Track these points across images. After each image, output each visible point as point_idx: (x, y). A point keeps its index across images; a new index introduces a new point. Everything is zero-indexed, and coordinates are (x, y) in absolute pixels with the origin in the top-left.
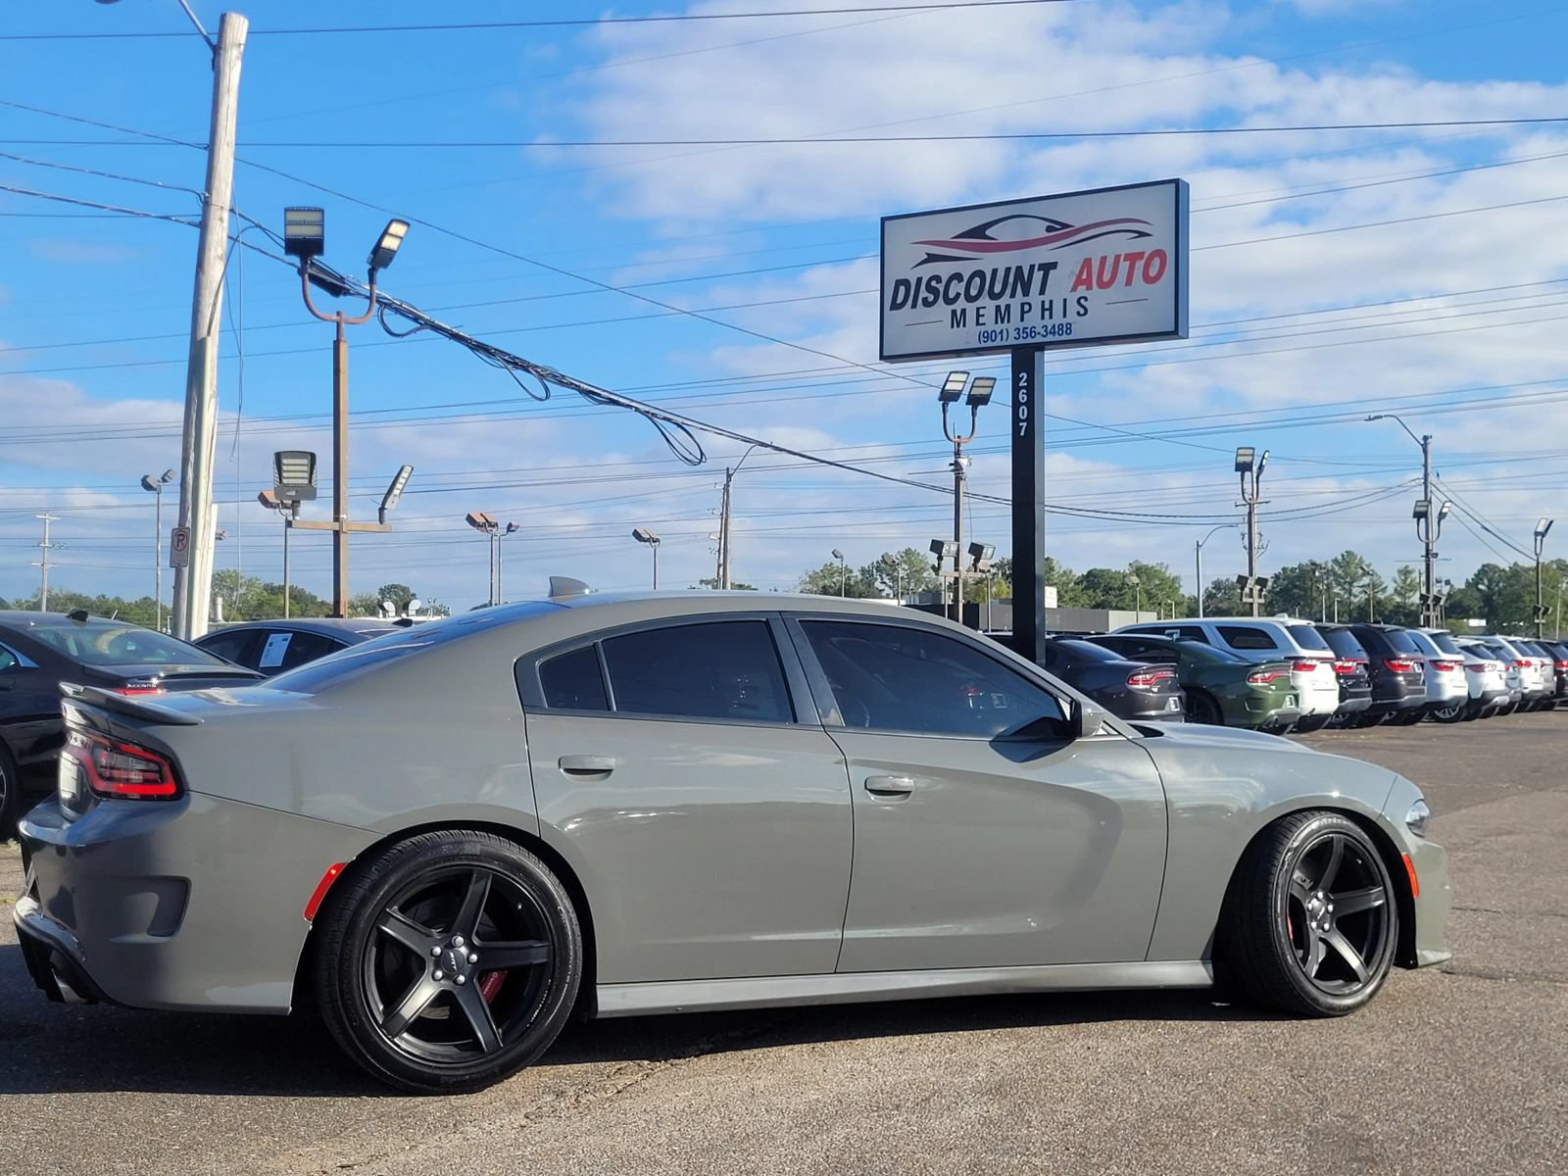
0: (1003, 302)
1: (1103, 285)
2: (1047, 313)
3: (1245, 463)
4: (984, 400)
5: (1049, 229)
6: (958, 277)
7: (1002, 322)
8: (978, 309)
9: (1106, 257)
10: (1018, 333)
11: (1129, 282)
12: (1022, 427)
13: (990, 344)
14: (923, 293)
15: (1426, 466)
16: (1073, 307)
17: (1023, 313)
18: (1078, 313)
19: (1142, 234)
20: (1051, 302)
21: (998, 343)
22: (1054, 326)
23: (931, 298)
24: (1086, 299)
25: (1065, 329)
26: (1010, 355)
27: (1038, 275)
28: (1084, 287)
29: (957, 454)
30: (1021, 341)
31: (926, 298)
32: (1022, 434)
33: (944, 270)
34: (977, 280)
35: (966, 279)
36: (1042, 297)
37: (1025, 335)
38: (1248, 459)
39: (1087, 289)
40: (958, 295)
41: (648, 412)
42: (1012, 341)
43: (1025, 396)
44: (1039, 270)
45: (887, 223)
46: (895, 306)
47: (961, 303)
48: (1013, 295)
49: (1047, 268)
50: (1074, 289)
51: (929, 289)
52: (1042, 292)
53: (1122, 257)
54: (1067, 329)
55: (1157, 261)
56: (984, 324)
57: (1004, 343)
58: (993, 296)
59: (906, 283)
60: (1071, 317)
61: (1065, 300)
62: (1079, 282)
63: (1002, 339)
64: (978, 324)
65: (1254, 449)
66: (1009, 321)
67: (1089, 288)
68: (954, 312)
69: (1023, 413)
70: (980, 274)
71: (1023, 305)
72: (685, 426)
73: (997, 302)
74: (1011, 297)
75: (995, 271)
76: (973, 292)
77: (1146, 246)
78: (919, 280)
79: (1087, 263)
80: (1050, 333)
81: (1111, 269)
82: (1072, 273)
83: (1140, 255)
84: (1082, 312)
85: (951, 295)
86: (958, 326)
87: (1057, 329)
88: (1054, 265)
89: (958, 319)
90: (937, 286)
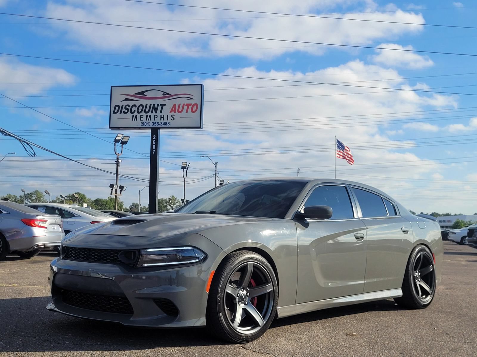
0: (149, 114)
1: (179, 112)
2: (162, 119)
3: (184, 166)
4: (125, 143)
5: (163, 94)
6: (135, 106)
7: (148, 120)
8: (141, 116)
9: (180, 104)
10: (153, 124)
11: (187, 112)
12: (153, 151)
13: (144, 126)
14: (124, 109)
15: (216, 171)
16: (170, 118)
17: (155, 118)
18: (172, 119)
19: (191, 99)
20: (163, 115)
21: (147, 126)
22: (164, 122)
23: (126, 111)
24: (174, 116)
25: (167, 124)
26: (151, 130)
27: (160, 108)
28: (174, 112)
29: (118, 158)
30: (154, 126)
31: (125, 111)
32: (154, 153)
33: (131, 103)
34: (141, 107)
35: (137, 107)
36: (161, 114)
37: (155, 124)
38: (185, 165)
39: (174, 113)
40: (135, 111)
41: (19, 139)
42: (151, 126)
43: (155, 142)
44: (160, 106)
45: (113, 88)
46: (114, 113)
47: (136, 114)
48: (152, 112)
49: (163, 106)
50: (171, 112)
51: (126, 108)
52: (161, 112)
53: (185, 105)
54: (168, 124)
55: (195, 107)
56: (143, 120)
57: (149, 126)
58: (146, 112)
59: (118, 106)
60: (170, 120)
61: (168, 115)
62: (172, 110)
63: (148, 125)
64: (141, 120)
65: (187, 163)
66: (150, 120)
67: (175, 112)
68: (133, 116)
69: (154, 147)
70: (142, 105)
71: (155, 116)
72: (30, 144)
73: (147, 114)
74: (151, 113)
75: (146, 105)
76: (140, 111)
77: (192, 102)
78: (123, 106)
79: (175, 105)
80: (163, 124)
81: (182, 108)
82: (170, 107)
83: (190, 105)
84: (173, 119)
85: (133, 111)
86: (135, 120)
87: (165, 124)
88: (165, 105)
89: (135, 118)
90: (128, 108)
